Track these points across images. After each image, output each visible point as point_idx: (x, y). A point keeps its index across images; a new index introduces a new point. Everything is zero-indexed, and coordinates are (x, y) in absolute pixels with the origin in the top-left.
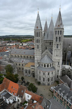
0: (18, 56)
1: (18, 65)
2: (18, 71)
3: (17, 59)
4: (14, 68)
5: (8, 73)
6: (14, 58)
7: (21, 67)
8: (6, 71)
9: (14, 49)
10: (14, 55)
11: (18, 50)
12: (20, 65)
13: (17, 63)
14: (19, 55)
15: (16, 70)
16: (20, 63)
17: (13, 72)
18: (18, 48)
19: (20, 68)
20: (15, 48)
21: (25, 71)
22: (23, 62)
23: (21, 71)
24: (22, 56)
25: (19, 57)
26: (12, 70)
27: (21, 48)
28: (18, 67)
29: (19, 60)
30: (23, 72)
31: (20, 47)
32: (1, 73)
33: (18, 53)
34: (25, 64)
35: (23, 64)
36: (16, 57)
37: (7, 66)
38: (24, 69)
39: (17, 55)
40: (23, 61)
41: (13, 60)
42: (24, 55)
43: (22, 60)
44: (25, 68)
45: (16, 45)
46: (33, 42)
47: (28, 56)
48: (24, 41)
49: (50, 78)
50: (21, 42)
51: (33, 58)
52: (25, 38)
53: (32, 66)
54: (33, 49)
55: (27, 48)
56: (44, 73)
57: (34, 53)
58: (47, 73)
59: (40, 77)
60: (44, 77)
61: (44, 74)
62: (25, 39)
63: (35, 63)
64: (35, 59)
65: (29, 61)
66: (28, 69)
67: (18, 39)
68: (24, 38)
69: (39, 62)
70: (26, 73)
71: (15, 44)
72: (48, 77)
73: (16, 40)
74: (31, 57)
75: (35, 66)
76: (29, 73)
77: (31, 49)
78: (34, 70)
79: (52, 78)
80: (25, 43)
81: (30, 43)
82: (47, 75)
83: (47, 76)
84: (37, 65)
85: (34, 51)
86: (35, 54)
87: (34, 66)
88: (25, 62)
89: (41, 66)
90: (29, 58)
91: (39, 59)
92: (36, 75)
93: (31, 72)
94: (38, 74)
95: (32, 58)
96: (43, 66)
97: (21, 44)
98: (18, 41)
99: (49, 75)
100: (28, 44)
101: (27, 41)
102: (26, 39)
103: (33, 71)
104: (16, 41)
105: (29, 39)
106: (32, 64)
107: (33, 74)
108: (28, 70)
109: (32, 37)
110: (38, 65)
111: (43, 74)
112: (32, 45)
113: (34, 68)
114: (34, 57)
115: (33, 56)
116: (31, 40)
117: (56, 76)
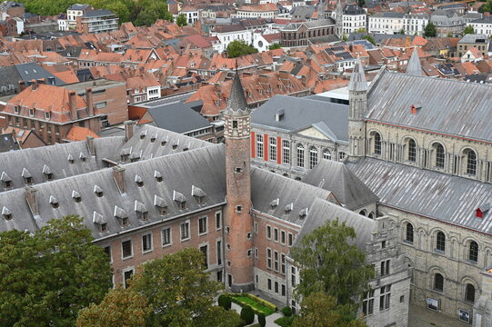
0: (440, 148)
1: (425, 242)
3: (427, 181)
4: (378, 266)
5: (321, 298)
6: (395, 162)
7: (452, 263)
8: (307, 278)
9: (401, 70)
10: (394, 132)
11: (451, 84)
12: (447, 244)
13: (414, 221)
14: (448, 145)
15: (400, 288)
16: (446, 230)
17: (367, 308)
18: (449, 68)
19: (439, 281)
20: (414, 64)
22: (486, 224)
23: (454, 308)
24: (481, 151)
25: (448, 162)
26: (354, 283)
27: (483, 73)
28: (420, 264)
29: (441, 188)
31: (470, 56)
32: (261, 293)
33: (438, 122)
35: (474, 246)
36: (419, 155)
37: (320, 234)
38: (481, 299)
39: (424, 142)
40: (480, 214)
41: (380, 181)
43: (478, 195)
45: (430, 31)
71: (420, 24)
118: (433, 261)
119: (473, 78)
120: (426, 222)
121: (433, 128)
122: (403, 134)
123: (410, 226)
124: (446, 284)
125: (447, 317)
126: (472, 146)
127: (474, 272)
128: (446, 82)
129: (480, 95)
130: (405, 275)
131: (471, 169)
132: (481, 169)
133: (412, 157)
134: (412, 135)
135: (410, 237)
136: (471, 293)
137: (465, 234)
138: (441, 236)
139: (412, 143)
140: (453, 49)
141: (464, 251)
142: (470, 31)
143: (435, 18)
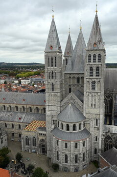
0: (10, 106)
1: (9, 127)
2: (9, 141)
3: (8, 114)
7: (16, 130)
13: (6, 122)
14: (12, 105)
16: (13, 123)
18: (10, 90)
19: (13, 134)
20: (3, 90)
21: (25, 140)
22: (21, 121)
23: (17, 140)
24: (19, 106)
25: (12, 109)
27: (17, 90)
28: (9, 131)
29: (11, 115)
30: (21, 143)
31: (14, 87)
34: (25, 124)
35: (20, 125)
36: (6, 109)
38: (22, 136)
39: (7, 106)
40: (20, 119)
42: (22, 105)
43: (19, 115)
44: (25, 134)
45: (5, 83)
46: (43, 77)
47: (32, 107)
48: (23, 74)
49: (80, 154)
50: (17, 78)
51: (43, 112)
52: (26, 68)
53: (40, 128)
54: (43, 91)
55: (29, 90)
56: (66, 144)
57: (45, 101)
58: (73, 144)
59: (58, 152)
60: (67, 152)
61: (66, 147)
62: (24, 72)
63: (47, 122)
64: (48, 113)
65: (33, 117)
66: (31, 135)
67: (11, 71)
68: (22, 68)
69: (55, 119)
70: (27, 144)
71: (3, 81)
72: (76, 153)
73: (6, 73)
74: (37, 108)
75: (47, 129)
76: (35, 144)
77: (38, 92)
78: (44, 138)
79: (84, 154)
80: (26, 78)
81: (37, 78)
82: (73, 148)
83: (72, 152)
84: (50, 127)
85: (44, 97)
86: (47, 102)
87: (44, 129)
88: (26, 121)
89: (59, 128)
90: (33, 111)
91: (55, 113)
92: (48, 148)
93: (38, 142)
94: (54, 146)
95: (40, 112)
96: (65, 128)
97: (16, 82)
98: (11, 75)
99: (76, 147)
100: (32, 80)
101: (30, 75)
102: (27, 71)
103: (42, 140)
104: (6, 76)
105: (35, 70)
106: (40, 124)
107: (43, 146)
108: (32, 137)
109: (41, 67)
110: (53, 127)
111: (64, 145)
112: (40, 84)
113: (44, 133)
114: (44, 109)
115: (42, 107)
116: (38, 74)
117: (93, 150)
118: (12, 130)
119: (15, 91)
120: (9, 122)
121: (8, 102)
122: (2, 104)
123: (6, 124)
124: (15, 135)
125: (16, 142)
126: (17, 105)
127: (20, 131)
128: (10, 93)
129: (17, 95)
130: (6, 135)
131: (17, 110)
132: (19, 110)
133: (5, 109)
134: (4, 104)
135: (6, 126)
136: (20, 135)
137: (17, 123)
138: (13, 125)
139: (4, 106)
140: (10, 86)
141: (18, 127)
142: (13, 82)
143: (6, 80)
